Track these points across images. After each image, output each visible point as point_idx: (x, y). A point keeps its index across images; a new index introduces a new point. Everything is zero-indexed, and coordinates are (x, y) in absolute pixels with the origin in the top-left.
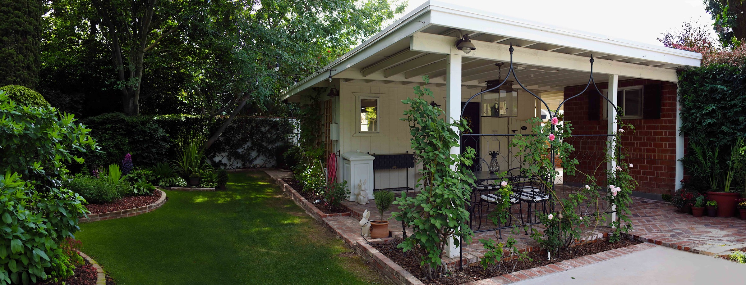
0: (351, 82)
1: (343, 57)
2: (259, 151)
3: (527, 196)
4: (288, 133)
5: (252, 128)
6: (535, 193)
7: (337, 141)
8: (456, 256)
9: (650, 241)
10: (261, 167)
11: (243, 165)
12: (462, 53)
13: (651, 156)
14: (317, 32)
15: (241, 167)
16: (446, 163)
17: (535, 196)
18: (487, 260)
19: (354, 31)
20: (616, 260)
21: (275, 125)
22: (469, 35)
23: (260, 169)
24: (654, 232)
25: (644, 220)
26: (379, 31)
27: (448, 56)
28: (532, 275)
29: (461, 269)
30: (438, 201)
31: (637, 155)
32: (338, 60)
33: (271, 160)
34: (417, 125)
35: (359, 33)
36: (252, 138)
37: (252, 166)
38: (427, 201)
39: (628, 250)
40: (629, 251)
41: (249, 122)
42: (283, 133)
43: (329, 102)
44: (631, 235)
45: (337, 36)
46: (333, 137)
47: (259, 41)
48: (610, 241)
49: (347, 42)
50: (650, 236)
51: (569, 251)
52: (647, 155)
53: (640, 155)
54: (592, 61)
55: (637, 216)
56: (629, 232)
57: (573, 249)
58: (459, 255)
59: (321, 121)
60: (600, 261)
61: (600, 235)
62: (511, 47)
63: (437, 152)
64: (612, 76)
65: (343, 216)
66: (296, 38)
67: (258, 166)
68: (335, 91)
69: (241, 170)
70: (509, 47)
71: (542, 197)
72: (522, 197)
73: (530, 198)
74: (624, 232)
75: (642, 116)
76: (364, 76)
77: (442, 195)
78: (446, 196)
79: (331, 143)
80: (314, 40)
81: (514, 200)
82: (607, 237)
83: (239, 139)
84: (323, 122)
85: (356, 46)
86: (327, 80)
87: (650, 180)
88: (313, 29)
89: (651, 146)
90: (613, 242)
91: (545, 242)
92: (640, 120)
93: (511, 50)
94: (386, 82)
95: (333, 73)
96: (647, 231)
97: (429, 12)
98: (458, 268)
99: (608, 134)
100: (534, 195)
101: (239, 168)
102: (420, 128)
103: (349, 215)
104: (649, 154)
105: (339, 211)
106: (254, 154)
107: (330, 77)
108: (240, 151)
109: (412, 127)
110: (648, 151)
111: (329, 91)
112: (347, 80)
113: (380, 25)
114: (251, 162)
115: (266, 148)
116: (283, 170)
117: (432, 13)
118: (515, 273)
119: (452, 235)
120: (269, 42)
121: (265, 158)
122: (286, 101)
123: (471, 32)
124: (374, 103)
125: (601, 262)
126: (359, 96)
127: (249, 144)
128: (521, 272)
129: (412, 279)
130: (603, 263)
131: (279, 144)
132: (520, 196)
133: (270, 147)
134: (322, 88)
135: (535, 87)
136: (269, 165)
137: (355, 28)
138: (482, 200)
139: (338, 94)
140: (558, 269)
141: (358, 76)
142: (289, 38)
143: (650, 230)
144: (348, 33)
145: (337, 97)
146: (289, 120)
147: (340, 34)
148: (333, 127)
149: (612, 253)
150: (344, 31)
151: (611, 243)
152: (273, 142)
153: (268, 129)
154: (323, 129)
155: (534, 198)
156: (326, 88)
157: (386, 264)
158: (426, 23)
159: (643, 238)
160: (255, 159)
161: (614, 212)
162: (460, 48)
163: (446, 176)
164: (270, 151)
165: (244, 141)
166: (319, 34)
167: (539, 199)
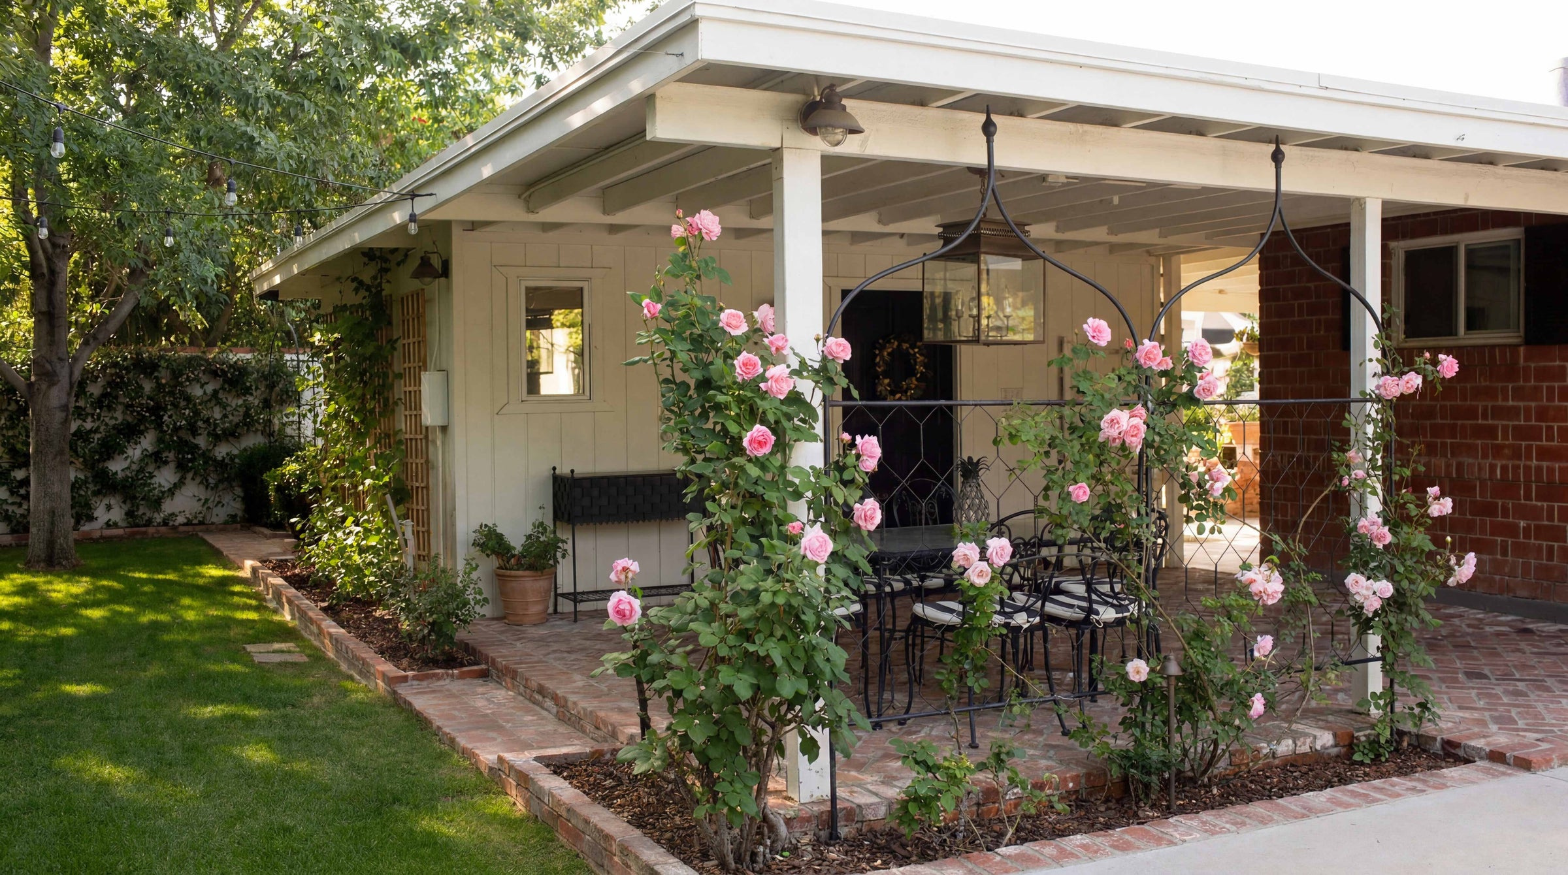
0: (489, 229)
1: (469, 140)
2: (181, 467)
3: (1071, 606)
4: (282, 402)
5: (159, 387)
6: (1094, 597)
7: (444, 429)
8: (817, 795)
9: (1497, 757)
10: (189, 523)
11: (130, 514)
12: (818, 145)
13: (1551, 471)
14: (375, 54)
15: (124, 524)
16: (772, 496)
17: (1095, 606)
18: (913, 808)
19: (508, 48)
20: (1361, 815)
21: (235, 378)
22: (838, 90)
23: (189, 528)
24: (1517, 730)
25: (1498, 690)
26: (599, 43)
27: (776, 153)
28: (1063, 856)
29: (833, 837)
30: (744, 613)
31: (1504, 469)
32: (453, 150)
33: (227, 499)
34: (680, 377)
35: (524, 53)
36: (159, 425)
37: (158, 518)
38: (710, 613)
39: (1410, 784)
40: (1414, 789)
41: (149, 367)
42: (267, 404)
43: (418, 295)
44: (1434, 739)
45: (448, 66)
46: (430, 416)
47: (181, 89)
48: (1357, 757)
49: (484, 86)
50: (1500, 739)
51: (1210, 787)
52: (1539, 469)
53: (1516, 468)
54: (1277, 158)
55: (1482, 676)
56: (1428, 728)
57: (1224, 781)
58: (827, 791)
59: (391, 365)
60: (1303, 816)
61: (1325, 739)
62: (988, 117)
63: (738, 460)
64: (1360, 202)
65: (462, 676)
66: (304, 78)
67: (181, 519)
68: (436, 262)
69: (120, 532)
70: (982, 118)
71: (1120, 608)
72: (1050, 608)
73: (1081, 615)
74: (1408, 726)
75: (1522, 333)
76: (530, 210)
77: (754, 595)
78: (766, 598)
79: (427, 437)
80: (366, 83)
81: (1021, 619)
82: (1349, 745)
83: (114, 427)
84: (397, 368)
85: (518, 99)
86: (402, 228)
87: (1550, 556)
88: (362, 47)
89: (1550, 438)
90: (1367, 761)
91: (1125, 755)
92: (1513, 348)
93: (989, 129)
94: (614, 229)
95: (421, 206)
96: (1494, 728)
97: (694, 23)
98: (824, 834)
99: (1355, 394)
100: (1090, 601)
101: (116, 525)
102: (692, 384)
103: (484, 675)
104: (1545, 464)
105: (449, 662)
106: (165, 477)
107: (413, 218)
108: (117, 466)
109: (666, 381)
110: (1543, 454)
111: (414, 263)
112: (473, 226)
113: (600, 21)
114: (157, 504)
115: (207, 457)
116: (267, 531)
117: (702, 26)
118: (1013, 850)
119: (793, 725)
120: (212, 93)
121: (201, 492)
122: (272, 294)
123: (845, 80)
124: (572, 298)
125: (1307, 821)
126: (520, 278)
127: (147, 442)
128: (1028, 848)
129: (653, 854)
130: (1312, 823)
131: (253, 441)
132: (1043, 605)
133: (222, 451)
134: (394, 251)
135: (1149, 237)
136: (219, 515)
137: (509, 37)
138: (917, 620)
139: (445, 271)
140: (1159, 841)
141: (509, 211)
142: (280, 80)
143: (1504, 721)
144: (486, 55)
145: (443, 280)
146: (287, 357)
147: (455, 61)
148: (429, 383)
149: (1352, 792)
150: (471, 46)
151: (1362, 763)
152: (231, 434)
153: (215, 392)
154: (400, 389)
155: (1090, 611)
156: (408, 250)
157: (587, 822)
158: (688, 60)
159: (1474, 748)
160: (171, 492)
161: (1375, 659)
162: (813, 131)
163: (769, 536)
164: (221, 465)
165: (131, 432)
166: (383, 60)
167: (1108, 614)
